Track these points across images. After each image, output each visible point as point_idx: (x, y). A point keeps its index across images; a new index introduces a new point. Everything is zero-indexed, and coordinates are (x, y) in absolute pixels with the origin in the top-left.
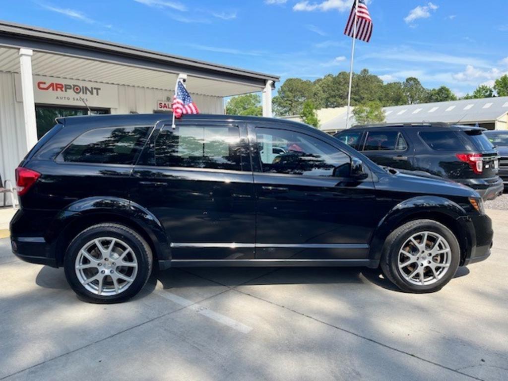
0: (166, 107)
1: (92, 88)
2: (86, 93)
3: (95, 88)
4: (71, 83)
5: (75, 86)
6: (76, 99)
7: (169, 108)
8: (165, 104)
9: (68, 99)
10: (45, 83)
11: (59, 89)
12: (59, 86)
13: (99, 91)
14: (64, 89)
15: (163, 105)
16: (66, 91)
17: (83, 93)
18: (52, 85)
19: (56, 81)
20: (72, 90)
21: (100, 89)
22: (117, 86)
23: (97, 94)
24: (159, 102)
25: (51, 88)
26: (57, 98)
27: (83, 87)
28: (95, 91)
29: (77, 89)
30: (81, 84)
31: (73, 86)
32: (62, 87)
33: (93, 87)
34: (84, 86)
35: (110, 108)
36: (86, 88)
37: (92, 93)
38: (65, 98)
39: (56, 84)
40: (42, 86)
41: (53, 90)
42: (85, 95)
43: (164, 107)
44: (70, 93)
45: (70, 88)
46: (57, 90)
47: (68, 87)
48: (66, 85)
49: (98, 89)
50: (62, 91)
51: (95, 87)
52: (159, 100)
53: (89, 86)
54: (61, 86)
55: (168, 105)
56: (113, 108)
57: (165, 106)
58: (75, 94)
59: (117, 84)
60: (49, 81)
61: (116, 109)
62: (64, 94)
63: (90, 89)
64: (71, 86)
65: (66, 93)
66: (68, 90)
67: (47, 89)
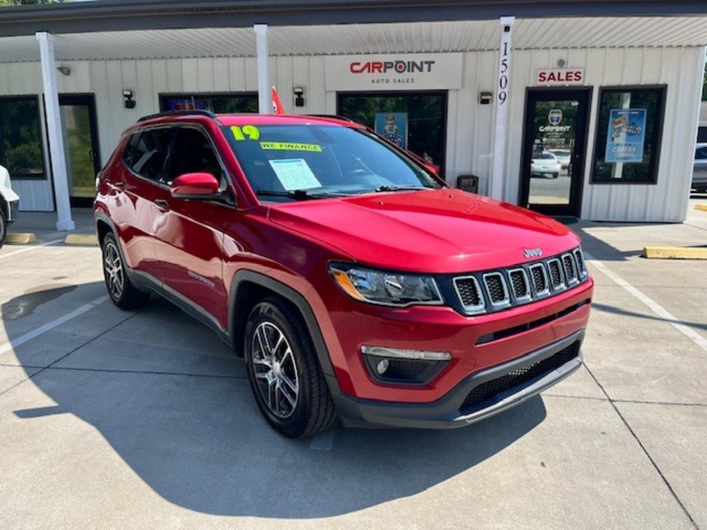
0: (554, 79)
1: (422, 63)
2: (413, 71)
3: (426, 63)
4: (392, 58)
5: (397, 62)
6: (397, 80)
7: (559, 80)
8: (552, 74)
9: (387, 81)
10: (359, 64)
11: (376, 70)
12: (376, 66)
13: (432, 65)
14: (382, 69)
15: (547, 76)
16: (385, 71)
17: (409, 71)
18: (368, 65)
19: (372, 59)
20: (394, 68)
21: (433, 62)
22: (461, 54)
23: (429, 70)
24: (540, 72)
25: (367, 69)
26: (373, 81)
27: (409, 63)
28: (426, 67)
29: (400, 67)
30: (406, 58)
31: (395, 64)
32: (381, 67)
33: (424, 60)
34: (411, 60)
35: (448, 90)
36: (414, 64)
37: (421, 69)
38: (383, 80)
39: (373, 64)
40: (356, 68)
41: (369, 71)
42: (411, 72)
43: (549, 79)
44: (391, 73)
45: (391, 67)
46: (373, 71)
47: (388, 65)
48: (385, 63)
49: (430, 63)
50: (380, 71)
51: (427, 60)
52: (539, 69)
53: (418, 59)
54: (379, 65)
55: (559, 74)
56: (453, 90)
57: (552, 77)
58: (398, 74)
59: (461, 51)
60: (364, 60)
61: (457, 90)
62: (383, 76)
63: (419, 65)
64: (392, 64)
65: (385, 74)
66: (388, 70)
67: (361, 71)
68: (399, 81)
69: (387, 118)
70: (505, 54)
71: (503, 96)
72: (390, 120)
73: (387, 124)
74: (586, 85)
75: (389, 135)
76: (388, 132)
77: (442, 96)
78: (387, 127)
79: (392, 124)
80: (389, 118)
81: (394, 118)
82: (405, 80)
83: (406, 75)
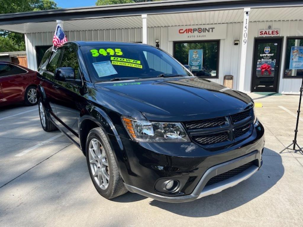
0: (267, 34)
1: (209, 28)
2: (205, 32)
3: (211, 28)
4: (197, 27)
5: (199, 29)
6: (198, 36)
7: (269, 34)
8: (266, 32)
9: (194, 36)
10: (182, 30)
11: (190, 32)
12: (190, 30)
13: (213, 29)
14: (192, 32)
15: (263, 33)
16: (193, 32)
17: (203, 32)
18: (186, 30)
19: (188, 28)
20: (197, 31)
21: (214, 28)
22: (226, 24)
23: (212, 31)
24: (260, 31)
25: (186, 32)
26: (188, 37)
27: (204, 29)
28: (211, 30)
29: (200, 30)
30: (202, 27)
31: (197, 29)
32: (192, 30)
33: (210, 27)
34: (204, 28)
35: (220, 40)
36: (206, 29)
37: (209, 31)
38: (192, 36)
39: (189, 29)
40: (181, 31)
41: (187, 33)
42: (204, 33)
43: (265, 34)
44: (196, 33)
46: (188, 33)
47: (195, 30)
49: (212, 29)
50: (191, 32)
51: (211, 27)
53: (207, 27)
54: (191, 30)
55: (269, 32)
56: (222, 39)
57: (266, 33)
59: (226, 23)
60: (185, 28)
61: (224, 39)
62: (193, 34)
63: (208, 29)
64: (196, 29)
65: (193, 33)
66: (194, 32)
67: (183, 33)
68: (199, 36)
69: (194, 52)
70: (246, 24)
71: (245, 41)
72: (195, 53)
74: (281, 36)
75: (195, 59)
76: (195, 58)
77: (218, 42)
78: (194, 56)
79: (196, 54)
81: (197, 52)
82: (202, 36)
83: (202, 34)
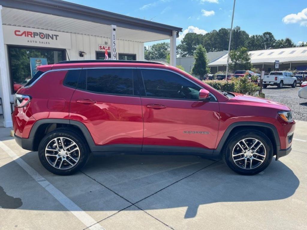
1: (52, 35)
2: (48, 38)
3: (55, 35)
4: (38, 31)
5: (40, 33)
6: (41, 42)
9: (36, 42)
10: (19, 31)
11: (29, 36)
12: (29, 33)
13: (57, 37)
14: (33, 36)
16: (34, 37)
17: (46, 38)
18: (24, 32)
19: (27, 30)
20: (39, 36)
21: (58, 36)
22: (70, 34)
23: (56, 39)
25: (24, 35)
26: (28, 41)
27: (46, 34)
28: (54, 37)
29: (42, 36)
30: (45, 32)
31: (39, 34)
32: (32, 34)
34: (47, 33)
35: (66, 49)
36: (49, 35)
37: (52, 38)
38: (33, 41)
39: (28, 32)
40: (17, 33)
41: (25, 36)
42: (47, 39)
44: (37, 38)
45: (37, 35)
46: (28, 36)
47: (35, 34)
48: (34, 33)
49: (56, 36)
50: (32, 37)
51: (55, 34)
52: (100, 44)
53: (51, 33)
54: (30, 33)
56: (68, 49)
58: (41, 39)
59: (70, 32)
60: (22, 30)
61: (70, 49)
62: (33, 39)
66: (36, 36)
67: (21, 35)
69: (36, 60)
70: (114, 39)
72: (38, 61)
73: (37, 63)
79: (40, 64)
80: (38, 60)
81: (40, 61)
82: (45, 43)
83: (45, 40)
